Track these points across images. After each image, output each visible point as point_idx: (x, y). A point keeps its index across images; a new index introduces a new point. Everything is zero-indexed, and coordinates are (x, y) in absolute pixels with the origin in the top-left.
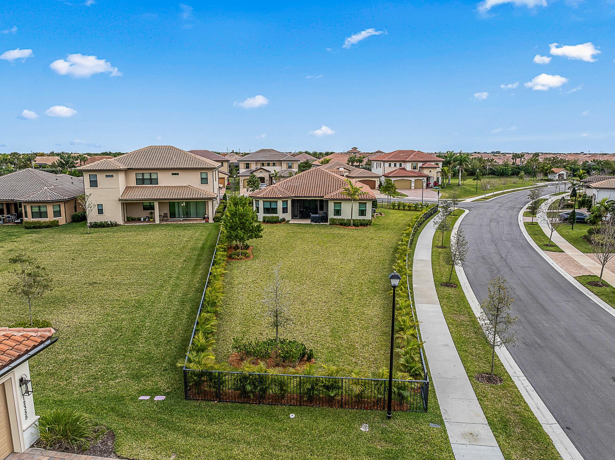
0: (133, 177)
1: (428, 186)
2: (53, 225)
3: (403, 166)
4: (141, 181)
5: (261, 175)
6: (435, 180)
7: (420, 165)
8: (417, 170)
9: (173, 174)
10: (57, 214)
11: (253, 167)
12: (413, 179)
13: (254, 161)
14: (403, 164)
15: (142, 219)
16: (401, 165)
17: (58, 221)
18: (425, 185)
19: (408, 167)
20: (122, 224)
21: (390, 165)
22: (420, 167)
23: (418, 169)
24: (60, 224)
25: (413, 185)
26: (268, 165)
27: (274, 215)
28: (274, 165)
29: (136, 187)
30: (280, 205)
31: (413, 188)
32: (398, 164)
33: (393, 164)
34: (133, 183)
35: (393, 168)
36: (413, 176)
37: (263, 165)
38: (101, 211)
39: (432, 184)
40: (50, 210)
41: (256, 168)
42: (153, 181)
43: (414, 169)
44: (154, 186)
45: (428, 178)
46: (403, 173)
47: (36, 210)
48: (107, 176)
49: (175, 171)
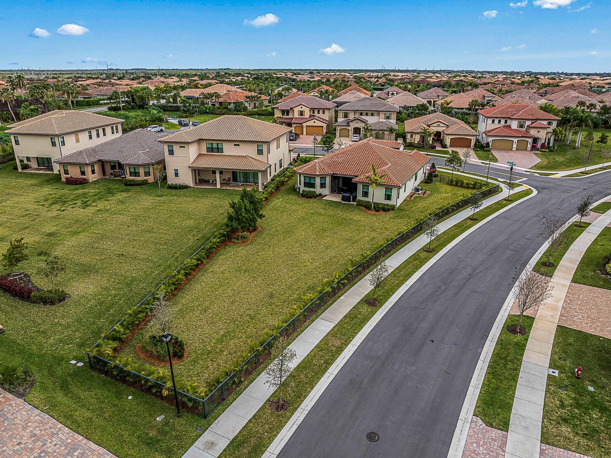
0: (204, 146)
1: (534, 148)
2: (144, 183)
3: (508, 123)
4: (211, 149)
5: (357, 125)
6: (543, 141)
7: (528, 123)
8: (524, 129)
9: (235, 145)
10: (147, 174)
11: (351, 116)
12: (515, 140)
13: (352, 111)
14: (509, 121)
15: (211, 181)
16: (506, 122)
17: (147, 180)
18: (529, 146)
19: (514, 125)
20: (192, 186)
21: (493, 121)
22: (528, 126)
23: (526, 128)
24: (149, 182)
25: (515, 146)
26: (367, 115)
27: (312, 190)
28: (372, 115)
29: (206, 154)
30: (318, 181)
31: (514, 149)
32: (503, 122)
33: (496, 121)
34: (204, 152)
35: (496, 125)
36: (516, 137)
37: (361, 114)
38: (177, 175)
39: (539, 146)
40: (142, 171)
41: (354, 118)
42: (219, 150)
43: (520, 127)
44: (220, 154)
45: (535, 140)
46: (507, 132)
47: (133, 170)
48: (180, 147)
49: (237, 143)
